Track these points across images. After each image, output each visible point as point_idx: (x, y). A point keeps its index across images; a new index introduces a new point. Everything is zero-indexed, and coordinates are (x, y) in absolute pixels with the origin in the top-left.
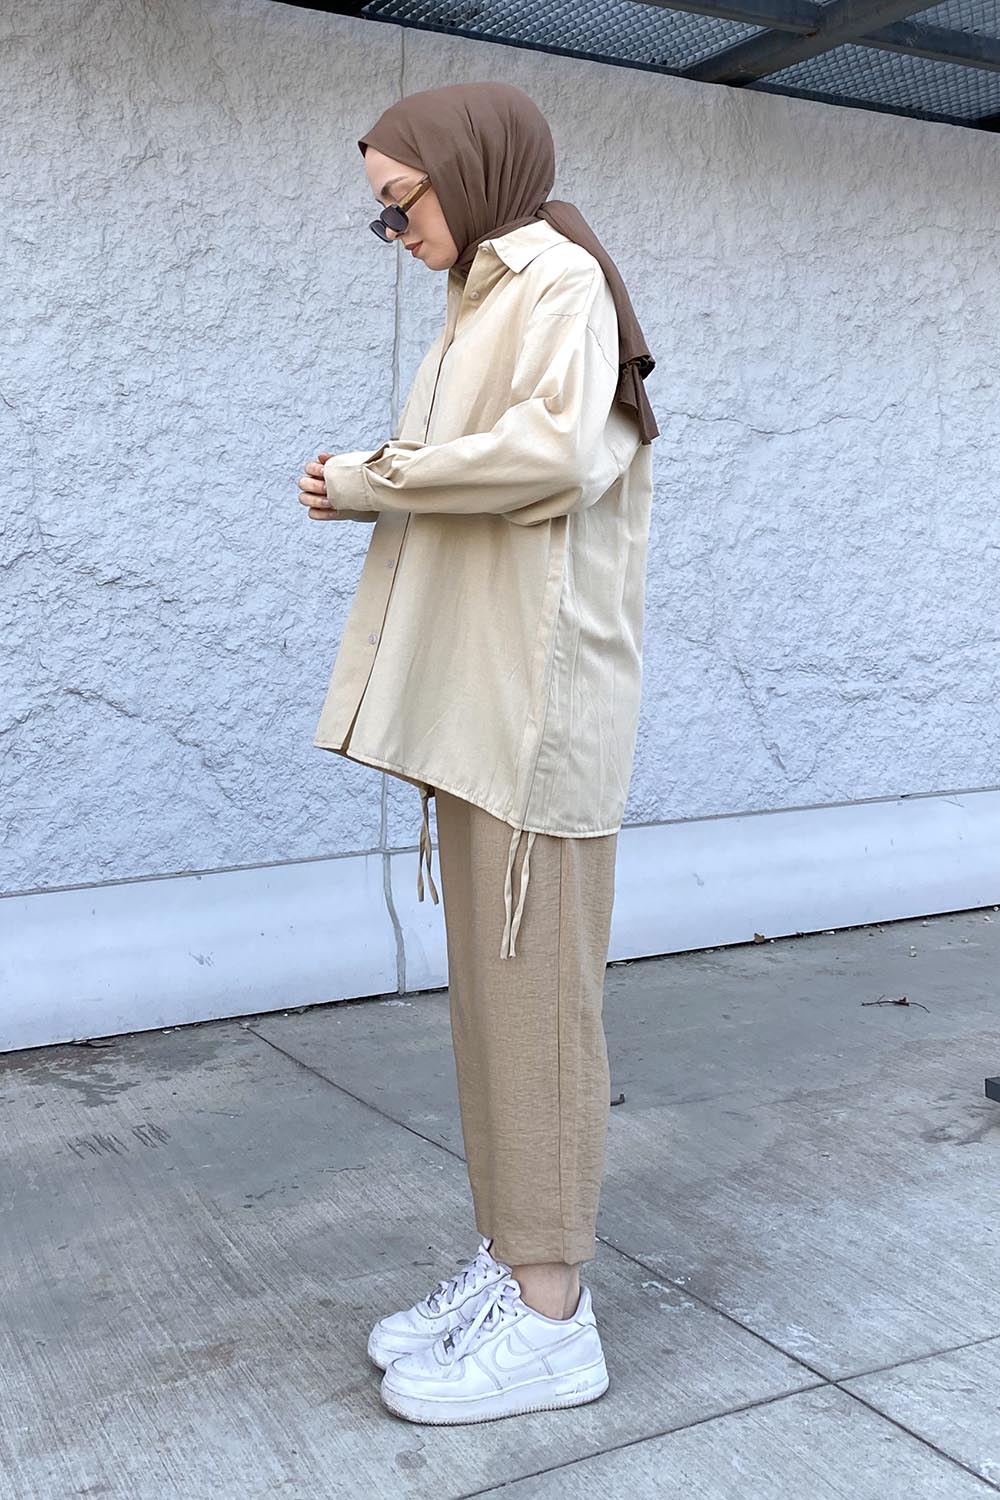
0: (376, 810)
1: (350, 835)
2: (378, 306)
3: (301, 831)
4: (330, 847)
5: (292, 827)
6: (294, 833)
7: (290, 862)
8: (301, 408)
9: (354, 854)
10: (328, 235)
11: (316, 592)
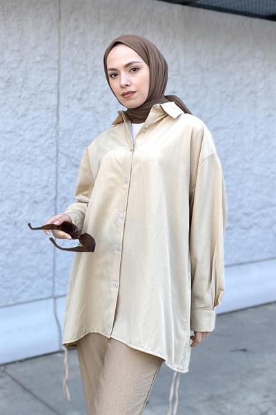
2: (51, 92)
3: (23, 291)
4: (34, 297)
6: (19, 293)
9: (42, 299)
10: (31, 65)
11: (28, 202)
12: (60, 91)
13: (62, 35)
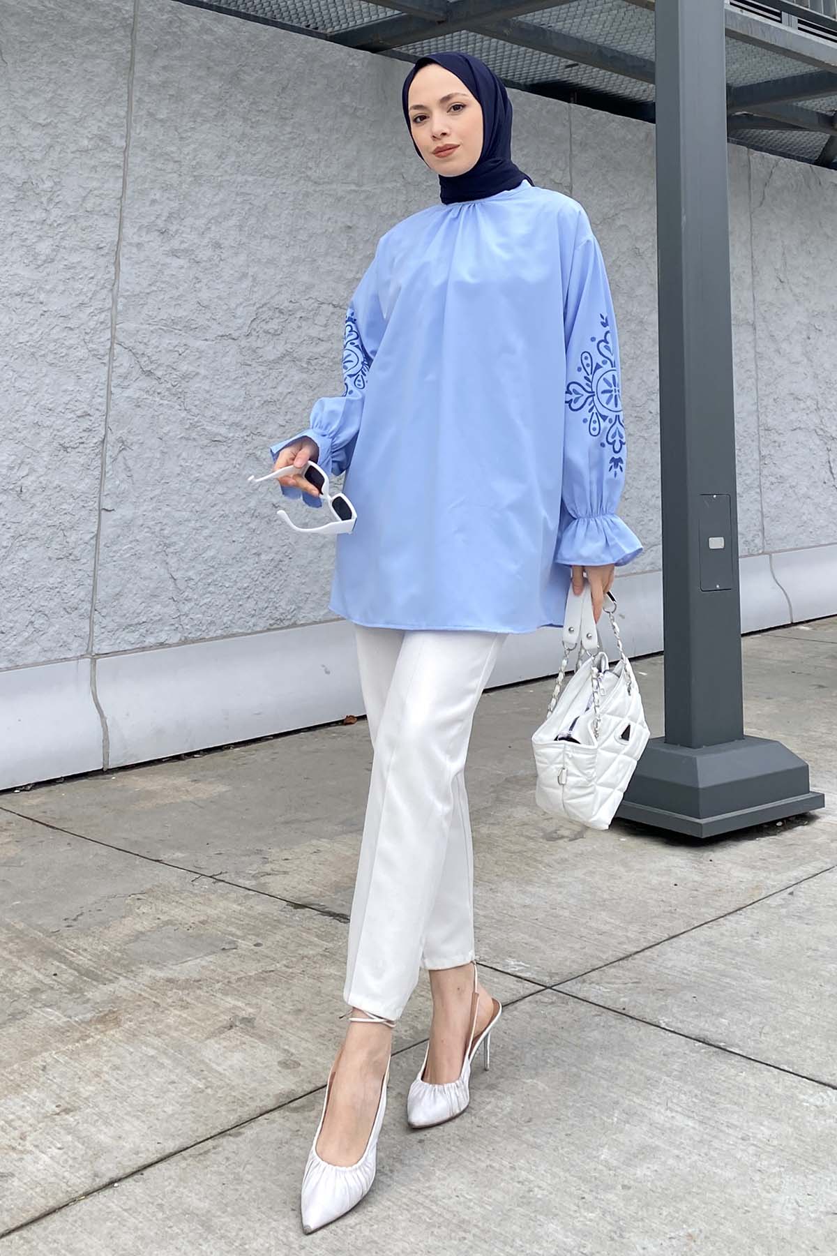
0: (85, 624)
1: (65, 645)
2: (106, 214)
3: (27, 642)
4: (49, 655)
5: (20, 639)
6: (21, 644)
7: (17, 667)
8: (42, 297)
9: (67, 659)
10: (71, 156)
11: (46, 447)
12: (124, 214)
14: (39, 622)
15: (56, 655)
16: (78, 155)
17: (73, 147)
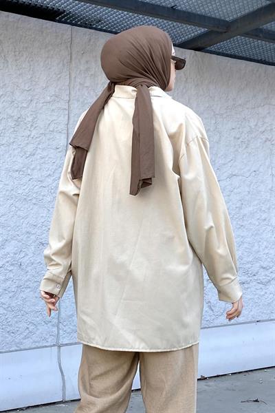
0: (55, 329)
1: (45, 339)
3: (25, 338)
4: (37, 344)
5: (22, 336)
6: (23, 339)
7: (21, 350)
8: (29, 171)
9: (46, 347)
10: (41, 105)
11: (33, 244)
13: (73, 76)
14: (31, 328)
15: (41, 344)
16: (45, 104)
17: (42, 101)
